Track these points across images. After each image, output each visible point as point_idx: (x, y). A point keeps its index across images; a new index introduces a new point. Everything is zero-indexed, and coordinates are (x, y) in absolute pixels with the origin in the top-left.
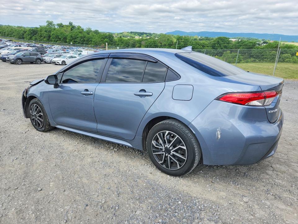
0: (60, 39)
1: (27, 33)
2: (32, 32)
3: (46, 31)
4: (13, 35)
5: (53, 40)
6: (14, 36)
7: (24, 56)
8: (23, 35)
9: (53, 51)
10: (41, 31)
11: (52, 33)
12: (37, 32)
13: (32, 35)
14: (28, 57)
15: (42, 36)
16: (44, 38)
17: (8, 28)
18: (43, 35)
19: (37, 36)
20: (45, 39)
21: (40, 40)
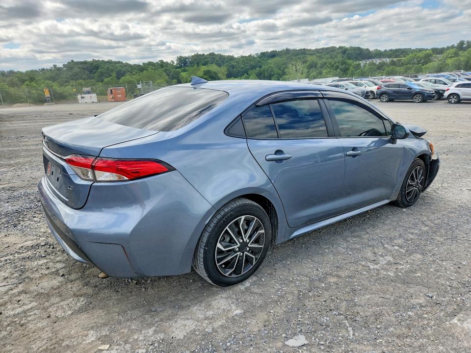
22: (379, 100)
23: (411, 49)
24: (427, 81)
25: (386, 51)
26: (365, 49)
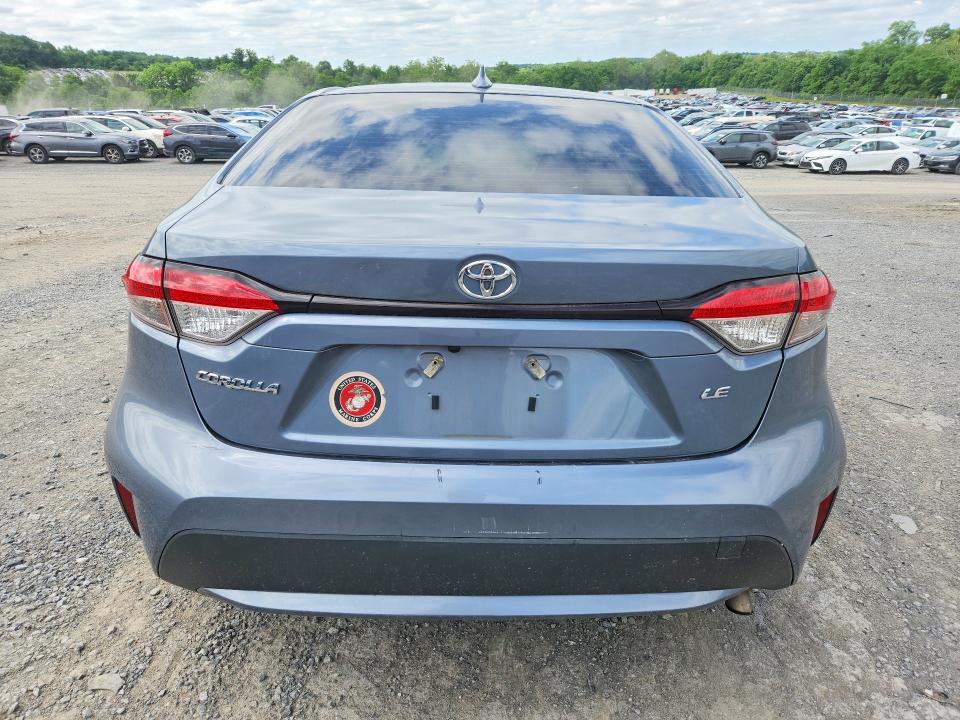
0: (918, 83)
1: (813, 73)
2: (830, 66)
3: (877, 60)
4: (771, 82)
5: (892, 88)
6: (774, 84)
7: (723, 144)
8: (801, 77)
9: (837, 128)
10: (860, 62)
11: (897, 63)
12: (844, 67)
13: (827, 77)
14: (733, 146)
15: (857, 80)
16: (864, 83)
17: (765, 60)
18: (861, 74)
19: (841, 81)
20: (864, 88)
21: (846, 93)
22: (176, 160)
23: (144, 54)
24: (244, 121)
25: (92, 53)
26: (43, 44)
